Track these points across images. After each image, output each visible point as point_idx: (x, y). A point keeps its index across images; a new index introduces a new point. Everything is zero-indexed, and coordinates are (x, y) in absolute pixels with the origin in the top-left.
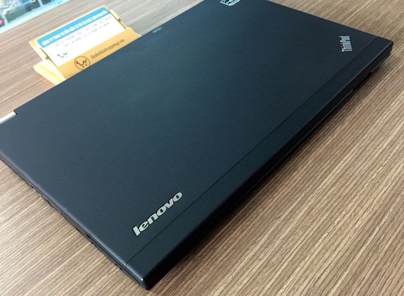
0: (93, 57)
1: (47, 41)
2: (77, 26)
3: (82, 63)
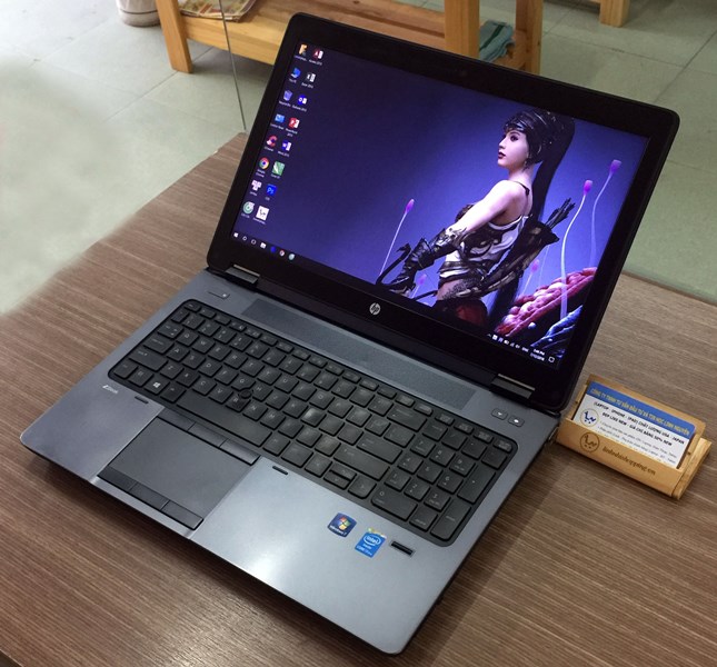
0: (605, 450)
1: (598, 394)
2: (640, 412)
3: (589, 442)
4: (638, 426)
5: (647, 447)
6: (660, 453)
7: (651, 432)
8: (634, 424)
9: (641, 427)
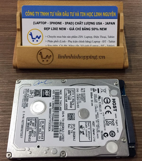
1: (32, 14)
2: (72, 14)
3: (44, 56)
4: (75, 26)
5: (89, 39)
6: (101, 40)
7: (87, 26)
8: (71, 26)
9: (78, 26)
